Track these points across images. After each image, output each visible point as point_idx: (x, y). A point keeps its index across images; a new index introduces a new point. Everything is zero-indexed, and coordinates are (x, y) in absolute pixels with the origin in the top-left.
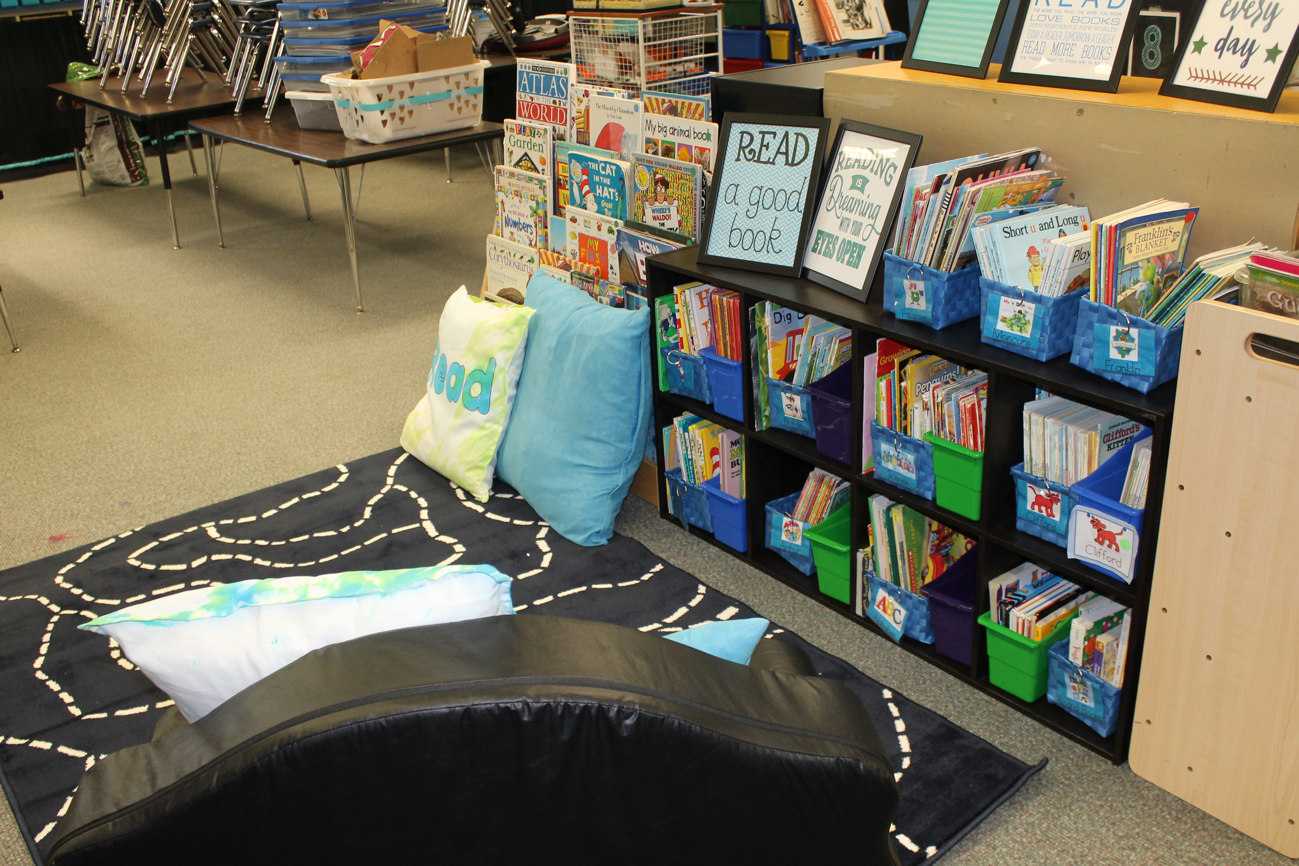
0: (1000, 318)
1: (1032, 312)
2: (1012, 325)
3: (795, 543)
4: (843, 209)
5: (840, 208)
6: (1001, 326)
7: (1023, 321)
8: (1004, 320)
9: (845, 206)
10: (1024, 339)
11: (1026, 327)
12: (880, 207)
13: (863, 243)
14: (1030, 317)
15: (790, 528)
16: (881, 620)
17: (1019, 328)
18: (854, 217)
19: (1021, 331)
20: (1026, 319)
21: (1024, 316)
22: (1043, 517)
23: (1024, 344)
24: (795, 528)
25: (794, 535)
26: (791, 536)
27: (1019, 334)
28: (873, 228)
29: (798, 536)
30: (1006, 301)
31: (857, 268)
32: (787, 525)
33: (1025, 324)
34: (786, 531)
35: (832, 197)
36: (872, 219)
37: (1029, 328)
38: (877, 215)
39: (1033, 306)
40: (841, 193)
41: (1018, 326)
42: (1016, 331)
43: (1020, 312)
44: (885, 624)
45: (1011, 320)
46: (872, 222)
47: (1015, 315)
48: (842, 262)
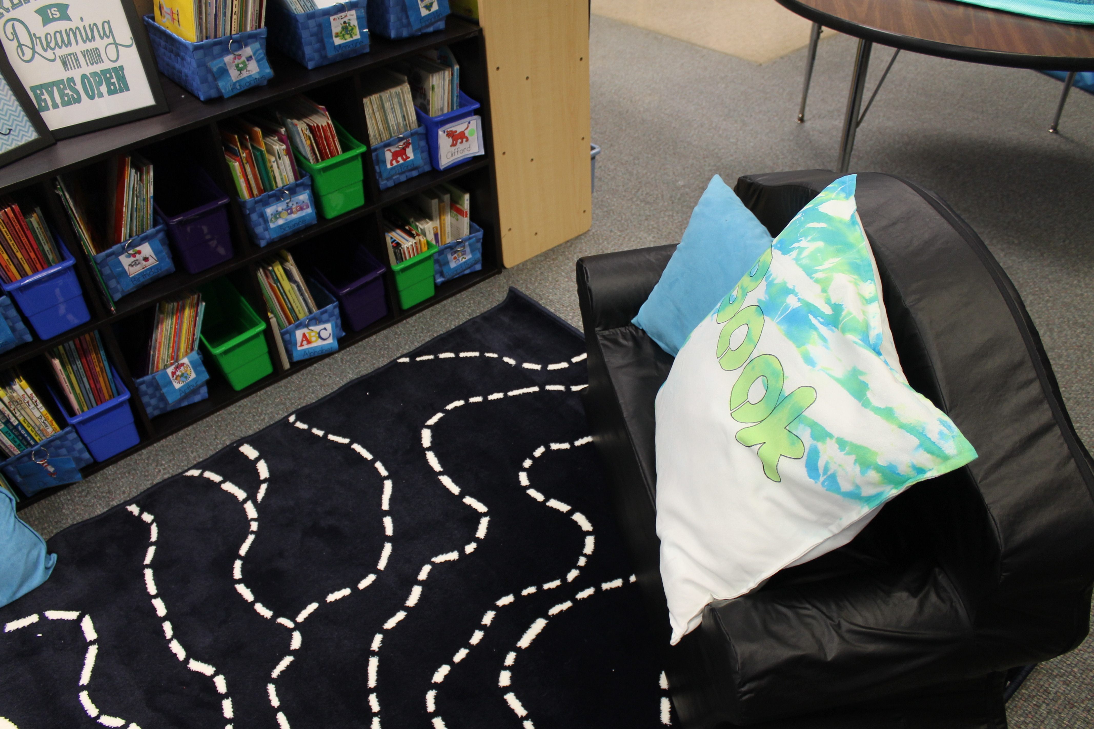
0: (334, 35)
1: (355, 17)
2: (344, 36)
3: (190, 379)
4: (53, 49)
5: (45, 50)
6: (338, 41)
7: (350, 28)
8: (337, 36)
9: (52, 45)
10: (355, 42)
11: (354, 31)
12: (108, 22)
13: (117, 65)
14: (354, 22)
15: (178, 373)
16: (311, 351)
17: (349, 36)
18: (78, 48)
19: (351, 37)
20: (352, 25)
21: (349, 24)
22: (402, 164)
23: (358, 45)
24: (182, 368)
25: (185, 375)
26: (183, 379)
27: (351, 39)
28: (117, 45)
29: (189, 372)
30: (334, 19)
31: (128, 89)
32: (173, 373)
33: (353, 29)
34: (176, 379)
35: (20, 45)
36: (108, 37)
37: (357, 31)
38: (111, 31)
39: (353, 12)
40: (32, 36)
41: (348, 34)
42: (349, 39)
43: (345, 22)
44: (318, 350)
45: (341, 33)
46: (111, 40)
47: (343, 27)
48: (101, 95)
